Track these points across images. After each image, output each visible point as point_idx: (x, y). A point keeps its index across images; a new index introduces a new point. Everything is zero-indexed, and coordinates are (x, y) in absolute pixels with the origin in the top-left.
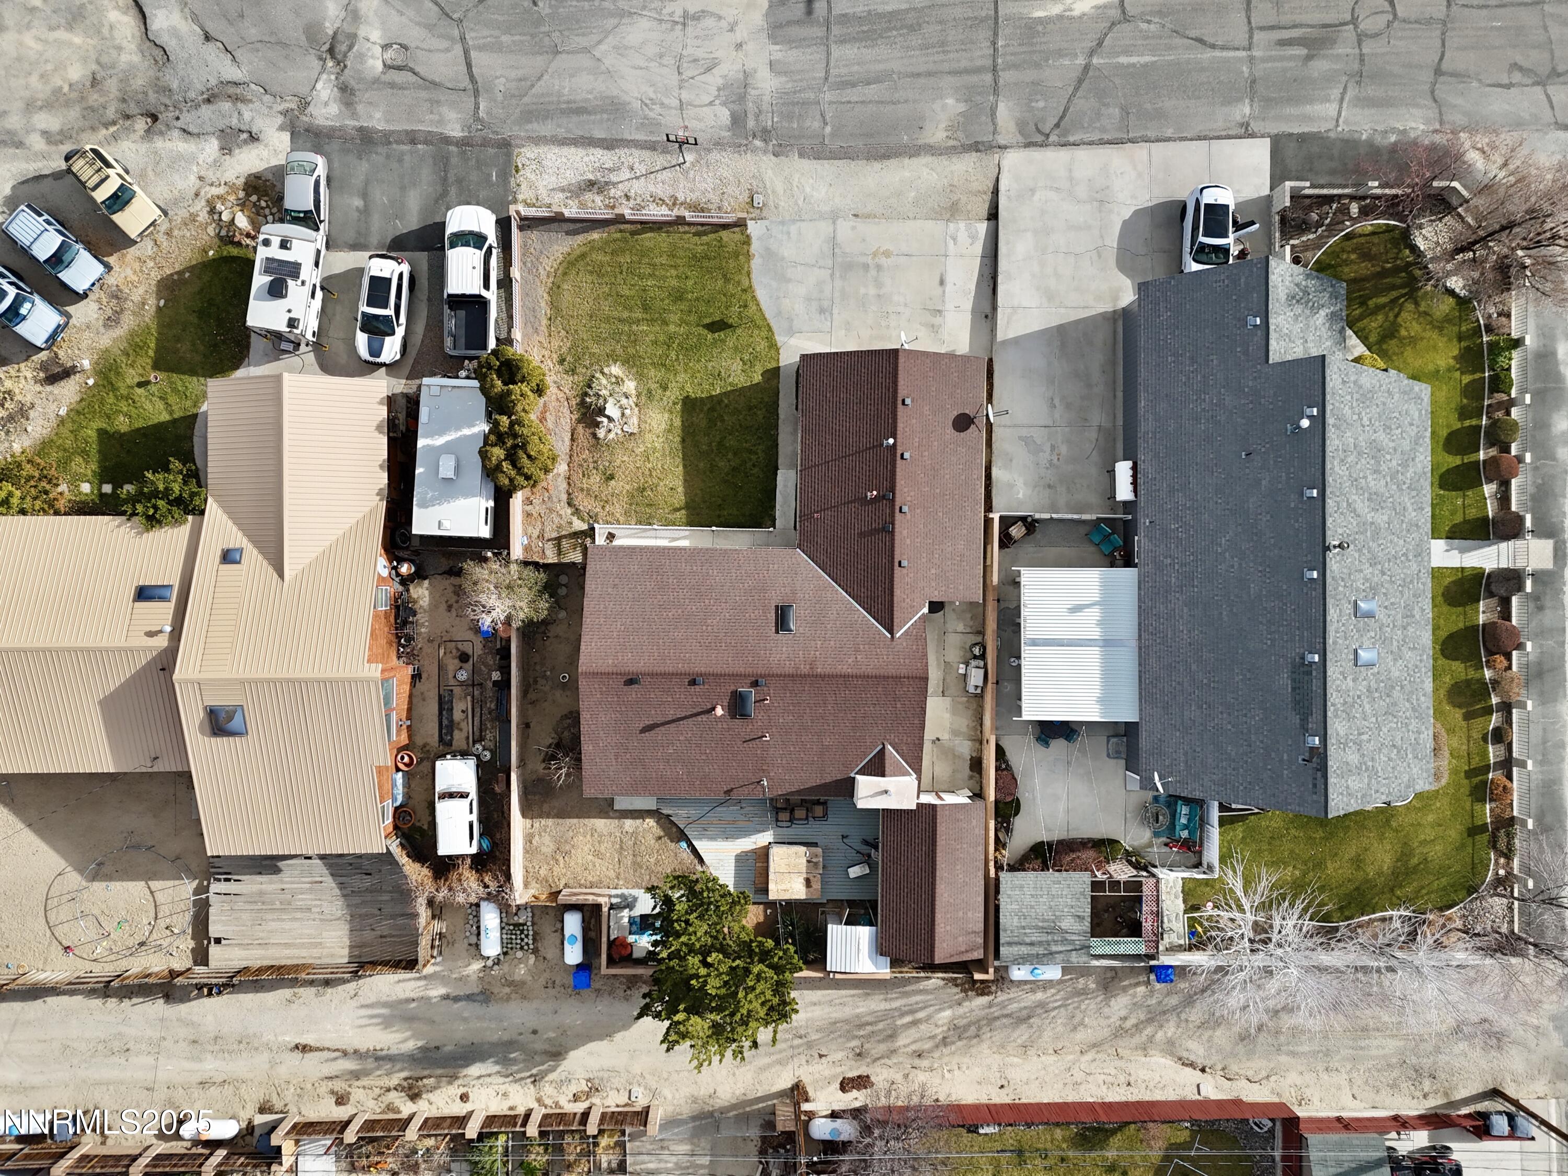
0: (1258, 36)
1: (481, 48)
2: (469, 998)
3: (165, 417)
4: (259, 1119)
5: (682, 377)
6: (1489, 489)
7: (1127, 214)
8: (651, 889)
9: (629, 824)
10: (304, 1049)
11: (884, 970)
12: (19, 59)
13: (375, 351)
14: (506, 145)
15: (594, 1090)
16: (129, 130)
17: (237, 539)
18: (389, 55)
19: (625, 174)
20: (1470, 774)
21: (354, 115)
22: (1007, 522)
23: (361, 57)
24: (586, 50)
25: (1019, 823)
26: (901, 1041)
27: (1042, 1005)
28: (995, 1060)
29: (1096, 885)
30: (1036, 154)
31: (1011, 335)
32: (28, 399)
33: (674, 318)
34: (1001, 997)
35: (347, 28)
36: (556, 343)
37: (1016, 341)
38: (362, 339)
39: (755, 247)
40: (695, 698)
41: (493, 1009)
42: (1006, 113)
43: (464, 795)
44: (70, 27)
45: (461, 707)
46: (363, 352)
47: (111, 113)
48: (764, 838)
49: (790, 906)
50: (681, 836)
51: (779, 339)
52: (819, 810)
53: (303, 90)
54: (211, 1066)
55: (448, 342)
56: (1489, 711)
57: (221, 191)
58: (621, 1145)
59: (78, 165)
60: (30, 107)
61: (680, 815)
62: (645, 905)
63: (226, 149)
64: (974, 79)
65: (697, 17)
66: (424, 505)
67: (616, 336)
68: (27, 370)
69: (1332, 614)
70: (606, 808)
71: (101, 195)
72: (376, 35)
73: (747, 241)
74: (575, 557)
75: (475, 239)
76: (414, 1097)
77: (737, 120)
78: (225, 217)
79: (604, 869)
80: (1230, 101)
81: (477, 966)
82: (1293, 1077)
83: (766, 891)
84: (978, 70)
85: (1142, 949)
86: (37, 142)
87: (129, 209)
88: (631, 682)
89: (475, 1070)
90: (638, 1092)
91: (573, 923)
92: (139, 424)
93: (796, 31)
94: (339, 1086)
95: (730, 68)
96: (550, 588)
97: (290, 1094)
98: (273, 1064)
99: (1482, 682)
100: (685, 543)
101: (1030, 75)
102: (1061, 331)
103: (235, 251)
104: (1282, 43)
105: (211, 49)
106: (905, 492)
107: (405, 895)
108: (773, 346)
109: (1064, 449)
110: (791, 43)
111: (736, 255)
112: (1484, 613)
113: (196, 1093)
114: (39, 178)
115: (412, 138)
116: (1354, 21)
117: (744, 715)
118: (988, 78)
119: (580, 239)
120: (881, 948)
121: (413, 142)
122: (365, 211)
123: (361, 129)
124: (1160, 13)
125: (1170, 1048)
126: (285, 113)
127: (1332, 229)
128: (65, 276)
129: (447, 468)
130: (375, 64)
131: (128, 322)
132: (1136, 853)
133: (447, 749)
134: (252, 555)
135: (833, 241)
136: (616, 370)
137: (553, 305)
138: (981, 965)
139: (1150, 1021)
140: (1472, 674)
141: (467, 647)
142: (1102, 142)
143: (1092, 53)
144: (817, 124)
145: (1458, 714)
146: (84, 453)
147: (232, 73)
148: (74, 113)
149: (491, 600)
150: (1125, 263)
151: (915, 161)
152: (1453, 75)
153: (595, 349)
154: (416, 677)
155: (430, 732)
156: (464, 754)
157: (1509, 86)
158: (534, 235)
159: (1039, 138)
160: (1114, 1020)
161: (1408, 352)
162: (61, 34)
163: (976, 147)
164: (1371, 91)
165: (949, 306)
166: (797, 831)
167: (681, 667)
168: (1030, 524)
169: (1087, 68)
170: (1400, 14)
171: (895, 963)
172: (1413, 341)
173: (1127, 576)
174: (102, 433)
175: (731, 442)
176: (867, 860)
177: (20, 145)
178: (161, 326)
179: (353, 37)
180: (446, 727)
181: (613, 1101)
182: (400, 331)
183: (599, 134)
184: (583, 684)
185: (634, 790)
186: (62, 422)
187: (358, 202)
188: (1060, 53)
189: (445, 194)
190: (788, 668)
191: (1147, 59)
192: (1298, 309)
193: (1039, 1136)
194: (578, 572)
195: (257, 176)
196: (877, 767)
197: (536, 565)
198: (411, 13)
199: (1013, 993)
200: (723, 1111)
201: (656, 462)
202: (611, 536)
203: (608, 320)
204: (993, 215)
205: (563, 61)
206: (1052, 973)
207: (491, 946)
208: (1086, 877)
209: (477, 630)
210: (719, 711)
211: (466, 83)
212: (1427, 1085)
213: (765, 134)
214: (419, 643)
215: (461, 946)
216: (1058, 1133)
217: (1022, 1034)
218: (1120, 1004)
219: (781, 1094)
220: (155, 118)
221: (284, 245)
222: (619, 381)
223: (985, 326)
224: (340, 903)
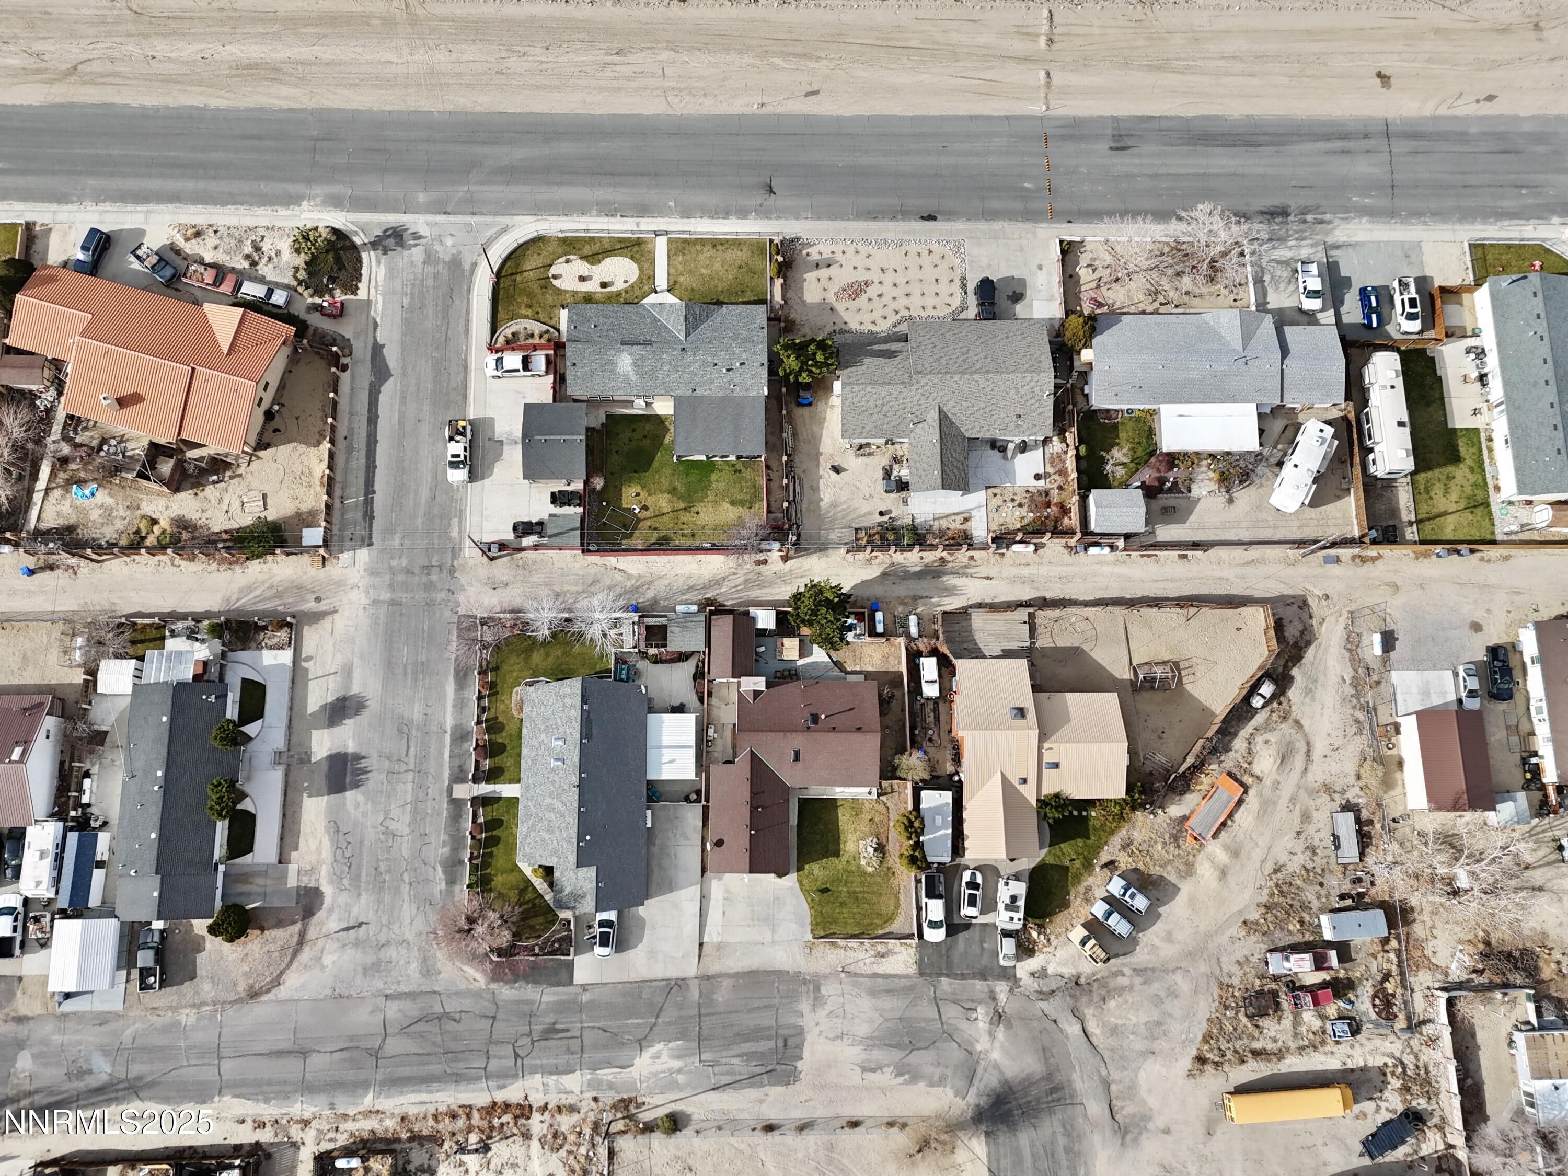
0: (578, 1034)
1: (934, 1020)
2: (922, 598)
3: (1062, 845)
4: (1004, 551)
5: (840, 867)
6: (481, 820)
7: (640, 946)
8: (848, 643)
9: (858, 668)
10: (988, 578)
11: (753, 611)
12: (1138, 1010)
13: (973, 875)
14: (921, 974)
15: (869, 561)
16: (1087, 978)
17: (1022, 788)
18: (974, 1016)
19: (868, 961)
20: (497, 693)
21: (989, 986)
22: (698, 801)
23: (987, 1015)
24: (887, 1020)
25: (693, 670)
26: (742, 579)
27: (683, 594)
28: (703, 571)
29: (665, 646)
30: (681, 975)
31: (693, 888)
32: (1122, 853)
33: (844, 894)
34: (700, 597)
35: (993, 1027)
36: (896, 881)
37: (691, 885)
38: (979, 880)
39: (809, 928)
40: (834, 721)
41: (911, 593)
42: (694, 994)
43: (927, 682)
44: (1116, 1025)
45: (931, 719)
46: (978, 875)
47: (1096, 985)
48: (801, 662)
49: (788, 636)
50: (836, 663)
51: (797, 885)
52: (779, 675)
53: (1012, 997)
54: (1025, 572)
55: (942, 879)
56: (487, 721)
57: (1045, 950)
58: (857, 540)
59: (1103, 955)
60: (1131, 988)
61: (836, 672)
62: (850, 636)
63: (1044, 969)
64: (709, 1010)
65: (837, 1037)
66: (948, 804)
67: (870, 885)
68: (1123, 866)
69: (576, 759)
70: (868, 675)
71: (1092, 942)
72: (981, 1024)
73: (812, 930)
74: (885, 783)
75: (934, 925)
76: (942, 558)
77: (817, 988)
78: (1042, 937)
79: (868, 650)
80: (592, 1002)
81: (919, 610)
82: (578, 565)
83: (800, 641)
84: (707, 1015)
85: (646, 620)
86: (1127, 971)
87: (1081, 937)
88: (859, 729)
89: (918, 569)
90: (851, 559)
91: (880, 628)
92: (1072, 842)
93: (792, 1032)
94: (973, 563)
95: (822, 1013)
96: (895, 769)
97: (993, 560)
98: (1000, 572)
99: (489, 734)
100: (838, 789)
101: (684, 1013)
102: (671, 891)
103: (1037, 921)
104: (567, 1030)
105: (1053, 1015)
106: (746, 811)
107: (948, 641)
108: (800, 882)
109: (670, 835)
110: (795, 1026)
111: (817, 924)
112: (486, 764)
113: (1030, 561)
114: (1125, 954)
115: (963, 976)
116: (533, 1042)
117: (812, 715)
118: (703, 1011)
119: (887, 930)
120: (754, 619)
121: (962, 974)
122: (982, 941)
123: (986, 980)
124: (623, 1044)
125: (629, 577)
126: (1019, 986)
127: (548, 939)
128: (1107, 907)
129: (939, 820)
130: (981, 1010)
131: (1081, 889)
132: (643, 658)
133: (936, 701)
134: (1015, 782)
135: (773, 931)
136: (870, 870)
137: (898, 899)
138: (711, 613)
139: (637, 588)
140: (493, 737)
141: (929, 744)
142: (651, 981)
143: (655, 1024)
144: (781, 987)
145: (500, 719)
146: (1095, 829)
147: (1043, 1005)
148: (1112, 985)
149: (918, 763)
150: (641, 923)
151: (736, 970)
152: (487, 1017)
153: (879, 879)
154: (950, 731)
155: (942, 708)
156: (928, 699)
157: (461, 1012)
158: (907, 932)
159: (679, 982)
160: (652, 588)
161: (514, 883)
162: (1120, 1022)
163: (709, 978)
164: (526, 1008)
165: (721, 902)
166: (788, 666)
167: (839, 735)
168: (687, 799)
169: (657, 1017)
170: (511, 1047)
171: (747, 613)
172: (512, 888)
173: (650, 777)
174: (1089, 838)
175: (818, 837)
176: (757, 654)
177: (1134, 970)
178: (1067, 886)
179: (991, 1024)
180: (936, 710)
181: (861, 556)
182: (963, 884)
183: (880, 980)
184: (879, 728)
185: (857, 684)
186: (1106, 843)
187: (985, 945)
188: (670, 1024)
189: (948, 950)
190: (795, 735)
191: (630, 1022)
192: (580, 892)
193: (687, 542)
194: (883, 777)
195: (1030, 956)
196: (757, 694)
197: (901, 779)
198: (966, 1036)
199: (695, 599)
200: (816, 552)
201: (851, 828)
202: (870, 793)
203: (874, 893)
204: (701, 945)
205: (897, 1014)
206: (680, 608)
207: (913, 620)
208: (669, 649)
209: (926, 753)
210: (823, 717)
211: (940, 1003)
212: (521, 563)
213: (805, 982)
214: (950, 747)
215: (926, 619)
216: (677, 543)
217: (691, 582)
218: (650, 594)
219: (792, 558)
220: (1076, 983)
221: (1012, 919)
222: (868, 864)
223: (705, 893)
224: (976, 637)
